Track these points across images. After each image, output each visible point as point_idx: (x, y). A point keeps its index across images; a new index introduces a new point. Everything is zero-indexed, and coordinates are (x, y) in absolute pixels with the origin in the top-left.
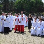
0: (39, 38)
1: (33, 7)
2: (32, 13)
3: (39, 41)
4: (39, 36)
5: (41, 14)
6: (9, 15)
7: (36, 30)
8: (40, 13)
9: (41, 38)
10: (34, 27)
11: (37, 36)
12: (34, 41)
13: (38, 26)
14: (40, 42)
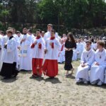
0: (97, 89)
1: (81, 16)
2: (79, 30)
3: (98, 97)
4: (96, 84)
5: (102, 30)
6: (25, 34)
7: (89, 69)
8: (99, 29)
9: (102, 89)
10: (85, 62)
11: (93, 85)
12: (84, 97)
13: (95, 60)
14: (98, 100)
